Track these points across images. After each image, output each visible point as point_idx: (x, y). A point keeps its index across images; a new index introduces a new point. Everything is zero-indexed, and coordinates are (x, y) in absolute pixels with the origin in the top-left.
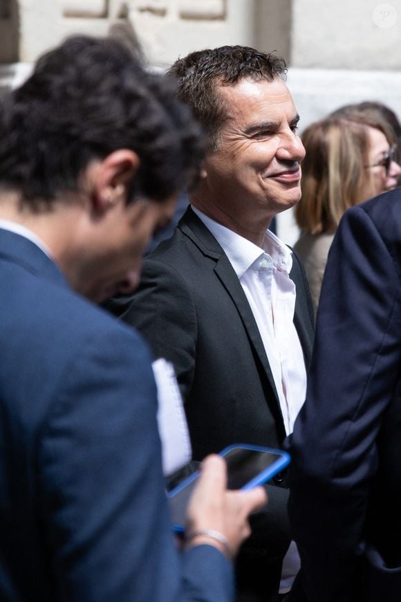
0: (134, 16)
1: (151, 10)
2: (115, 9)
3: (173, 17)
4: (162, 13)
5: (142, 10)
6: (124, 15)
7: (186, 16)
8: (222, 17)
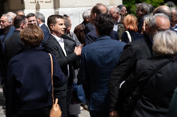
0: (39, 3)
1: (41, 2)
2: (37, 2)
3: (44, 2)
4: (43, 2)
5: (40, 2)
6: (38, 2)
7: (46, 2)
8: (50, 2)
